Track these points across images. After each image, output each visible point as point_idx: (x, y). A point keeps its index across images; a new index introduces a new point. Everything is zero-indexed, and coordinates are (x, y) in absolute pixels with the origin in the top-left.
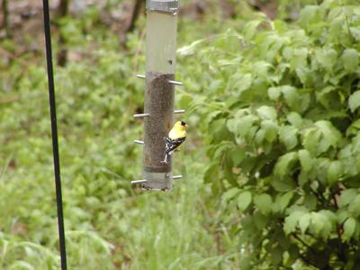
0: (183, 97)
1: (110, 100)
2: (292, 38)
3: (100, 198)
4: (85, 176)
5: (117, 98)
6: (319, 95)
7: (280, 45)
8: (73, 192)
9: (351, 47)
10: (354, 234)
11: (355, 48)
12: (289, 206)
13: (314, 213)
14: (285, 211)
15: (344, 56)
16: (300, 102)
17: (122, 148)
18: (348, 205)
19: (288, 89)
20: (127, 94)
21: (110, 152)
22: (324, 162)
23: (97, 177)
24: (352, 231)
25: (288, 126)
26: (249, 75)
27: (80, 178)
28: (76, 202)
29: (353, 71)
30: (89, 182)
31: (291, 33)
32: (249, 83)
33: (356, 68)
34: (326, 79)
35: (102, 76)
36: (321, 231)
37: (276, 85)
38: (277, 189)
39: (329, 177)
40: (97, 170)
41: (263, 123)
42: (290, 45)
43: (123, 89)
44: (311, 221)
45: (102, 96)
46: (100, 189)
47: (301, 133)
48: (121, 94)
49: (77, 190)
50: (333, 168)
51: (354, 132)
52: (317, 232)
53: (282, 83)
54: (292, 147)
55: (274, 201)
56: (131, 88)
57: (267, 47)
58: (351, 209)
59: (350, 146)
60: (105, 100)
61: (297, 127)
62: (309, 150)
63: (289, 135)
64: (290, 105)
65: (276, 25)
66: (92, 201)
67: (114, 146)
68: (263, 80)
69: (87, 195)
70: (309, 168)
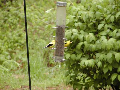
0: (49, 26)
1: (14, 21)
2: (80, 8)
3: (12, 48)
4: (8, 42)
5: (15, 20)
6: (89, 25)
7: (77, 11)
8: (4, 47)
9: (98, 11)
10: (100, 66)
11: (99, 11)
12: (81, 58)
13: (89, 60)
14: (80, 59)
15: (96, 14)
16: (84, 27)
17: (17, 34)
18: (98, 58)
19: (80, 23)
20: (18, 19)
21: (14, 36)
22: (91, 45)
23: (11, 43)
24: (100, 65)
25: (81, 35)
26: (69, 20)
27: (6, 43)
28: (6, 50)
29: (99, 18)
30: (9, 44)
31: (79, 7)
32: (69, 22)
33: (100, 17)
34: (91, 20)
35: (11, 14)
36: (91, 65)
37: (76, 22)
38: (77, 53)
39: (92, 49)
40: (11, 41)
41: (74, 34)
42: (80, 10)
43: (17, 18)
44: (88, 62)
45: (11, 20)
46: (12, 46)
47: (84, 36)
48: (16, 19)
49: (5, 46)
50: (94, 47)
51: (99, 36)
52: (90, 66)
53: (78, 22)
54: (82, 41)
55: (76, 56)
56: (19, 17)
57: (73, 11)
58: (99, 59)
59: (99, 40)
60: (12, 21)
61: (83, 35)
62: (87, 41)
63: (81, 37)
64: (81, 28)
65: (74, 4)
66: (10, 49)
67: (15, 34)
68: (73, 21)
69: (9, 48)
70: (87, 47)
